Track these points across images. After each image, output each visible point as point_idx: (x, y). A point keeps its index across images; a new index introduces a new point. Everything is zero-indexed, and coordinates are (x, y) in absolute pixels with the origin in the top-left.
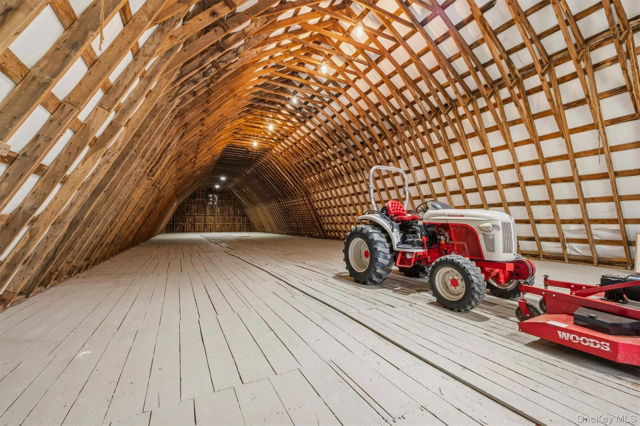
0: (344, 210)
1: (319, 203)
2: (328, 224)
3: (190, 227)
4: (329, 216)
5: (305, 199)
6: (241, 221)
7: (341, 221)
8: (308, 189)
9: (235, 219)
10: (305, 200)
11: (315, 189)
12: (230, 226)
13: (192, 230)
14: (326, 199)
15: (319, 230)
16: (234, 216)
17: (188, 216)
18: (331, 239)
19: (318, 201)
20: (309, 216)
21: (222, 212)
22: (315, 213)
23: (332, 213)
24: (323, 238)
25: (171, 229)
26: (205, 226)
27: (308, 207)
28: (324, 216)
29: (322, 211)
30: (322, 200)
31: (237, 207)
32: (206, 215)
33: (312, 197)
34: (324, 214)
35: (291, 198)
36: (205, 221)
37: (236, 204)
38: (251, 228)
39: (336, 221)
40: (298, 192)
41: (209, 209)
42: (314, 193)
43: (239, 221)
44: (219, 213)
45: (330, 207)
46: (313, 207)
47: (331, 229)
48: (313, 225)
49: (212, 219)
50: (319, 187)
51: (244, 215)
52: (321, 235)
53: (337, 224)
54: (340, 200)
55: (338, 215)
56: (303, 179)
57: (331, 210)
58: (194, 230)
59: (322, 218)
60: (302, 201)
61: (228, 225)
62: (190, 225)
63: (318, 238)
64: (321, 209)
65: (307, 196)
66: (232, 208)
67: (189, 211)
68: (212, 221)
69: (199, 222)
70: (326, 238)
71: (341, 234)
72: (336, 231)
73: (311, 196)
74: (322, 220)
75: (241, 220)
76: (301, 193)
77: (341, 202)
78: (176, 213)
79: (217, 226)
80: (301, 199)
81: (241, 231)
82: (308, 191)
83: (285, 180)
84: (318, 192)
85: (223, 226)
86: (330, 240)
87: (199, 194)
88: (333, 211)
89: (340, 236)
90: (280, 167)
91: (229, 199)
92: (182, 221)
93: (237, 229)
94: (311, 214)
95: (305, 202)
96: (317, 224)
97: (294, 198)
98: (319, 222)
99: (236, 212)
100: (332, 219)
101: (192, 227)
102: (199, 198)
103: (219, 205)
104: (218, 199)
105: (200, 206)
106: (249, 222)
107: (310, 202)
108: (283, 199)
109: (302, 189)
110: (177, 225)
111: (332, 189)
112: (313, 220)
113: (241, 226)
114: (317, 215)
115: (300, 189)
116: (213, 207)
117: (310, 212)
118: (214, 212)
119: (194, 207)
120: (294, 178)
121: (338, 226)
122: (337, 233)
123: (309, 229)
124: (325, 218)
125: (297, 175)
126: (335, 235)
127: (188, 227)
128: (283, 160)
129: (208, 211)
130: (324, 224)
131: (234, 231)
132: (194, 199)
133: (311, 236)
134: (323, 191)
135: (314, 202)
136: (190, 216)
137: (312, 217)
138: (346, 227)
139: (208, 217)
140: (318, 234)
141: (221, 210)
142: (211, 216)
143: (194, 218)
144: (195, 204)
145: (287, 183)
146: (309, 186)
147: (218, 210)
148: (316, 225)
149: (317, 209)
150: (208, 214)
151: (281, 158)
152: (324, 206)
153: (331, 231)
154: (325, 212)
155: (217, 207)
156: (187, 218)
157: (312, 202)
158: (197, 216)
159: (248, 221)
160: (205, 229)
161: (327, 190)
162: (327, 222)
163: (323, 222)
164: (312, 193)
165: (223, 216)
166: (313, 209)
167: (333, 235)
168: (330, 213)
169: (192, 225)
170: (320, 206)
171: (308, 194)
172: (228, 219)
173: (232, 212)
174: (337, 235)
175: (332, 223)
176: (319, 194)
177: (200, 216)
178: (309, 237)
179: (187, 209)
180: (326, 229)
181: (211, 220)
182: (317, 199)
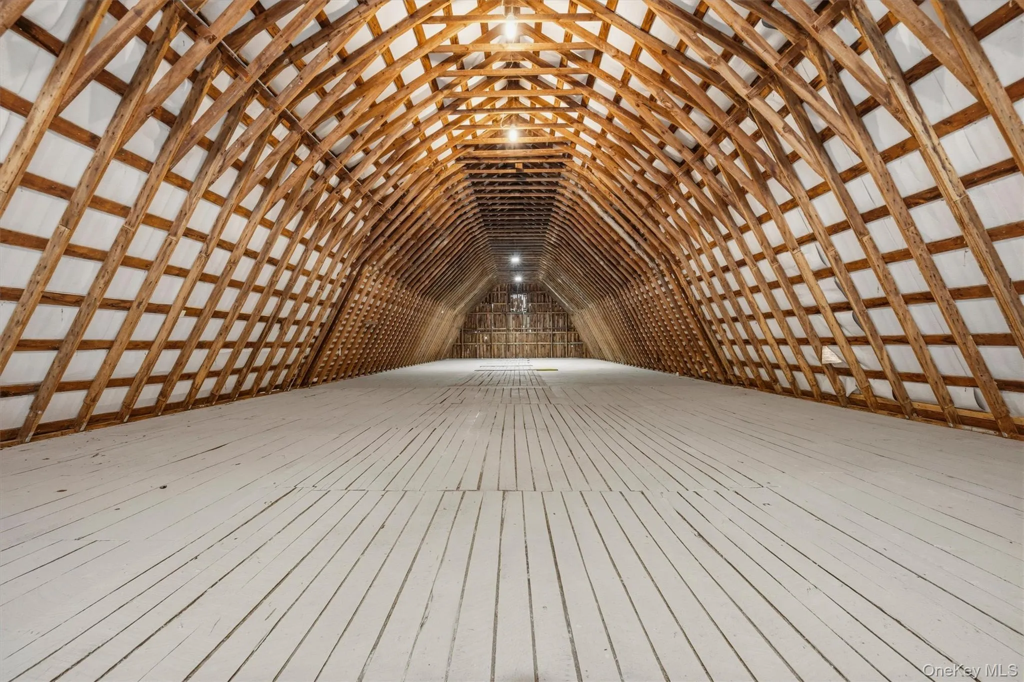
0: (794, 297)
1: (703, 284)
2: (733, 343)
3: (485, 350)
4: (735, 320)
5: (666, 279)
6: (566, 340)
7: (778, 333)
8: (674, 250)
9: (554, 335)
10: (667, 283)
11: (691, 245)
12: (548, 347)
13: (489, 353)
14: (726, 269)
15: (707, 359)
16: (554, 330)
17: (482, 331)
18: (743, 385)
19: (700, 279)
20: (680, 324)
21: (534, 323)
22: (695, 315)
23: (747, 311)
24: (719, 381)
25: (458, 351)
26: (508, 347)
27: (675, 301)
28: (721, 321)
29: (714, 306)
30: (712, 275)
31: (558, 315)
32: (509, 330)
33: (685, 272)
34: (719, 315)
35: (638, 284)
36: (507, 340)
37: (556, 309)
38: (582, 352)
39: (760, 335)
40: (651, 264)
41: (513, 319)
42: (688, 257)
43: (562, 338)
44: (528, 325)
45: (738, 294)
46: (687, 298)
47: (742, 358)
48: (692, 347)
49: (517, 335)
50: (701, 234)
51: (570, 328)
52: (715, 373)
53: (765, 342)
54: (774, 261)
55: (768, 316)
56: (657, 223)
57: (742, 301)
58: (491, 354)
59: (714, 328)
60: (661, 286)
61: (544, 346)
62: (485, 346)
63: (708, 379)
64: (710, 300)
65: (672, 271)
66: (550, 316)
67: (483, 323)
68: (517, 340)
69: (498, 341)
70: (728, 382)
71: (779, 373)
72: (759, 365)
73: (681, 269)
74: (715, 332)
75: (566, 337)
76: (658, 265)
77: (780, 270)
78: (465, 327)
79: (526, 348)
80: (660, 282)
81: (565, 357)
82: (673, 256)
83: (616, 238)
84: (700, 252)
85: (536, 347)
86: (741, 388)
87: (497, 294)
88: (749, 303)
89: (776, 381)
90: (600, 205)
91: (544, 302)
92: (474, 340)
93: (559, 353)
94: (686, 318)
95: (667, 288)
96: (701, 343)
97: (642, 281)
98: (706, 338)
99: (556, 322)
100: (747, 328)
101: (487, 349)
102: (498, 302)
103: (528, 311)
104: (527, 302)
105: (499, 315)
106: (579, 341)
107: (679, 285)
108: (621, 286)
109: (659, 254)
110: (466, 347)
111: (745, 229)
112: (691, 333)
113: (565, 348)
114: (699, 319)
115: (652, 254)
116: (518, 317)
117: (681, 312)
118: (521, 324)
119: (490, 317)
120: (634, 227)
121: (767, 349)
122: (762, 371)
123: (683, 357)
124: (725, 326)
125: (639, 213)
126: (759, 376)
127: (482, 349)
128: (601, 181)
129: (512, 323)
130: (721, 343)
131: (553, 357)
132: (490, 304)
133: (687, 372)
134: (714, 245)
135: (689, 283)
136: (485, 331)
137: (687, 324)
138: (798, 353)
139: (512, 332)
140: (705, 370)
141: (531, 320)
142: (516, 331)
143: (491, 335)
144: (491, 311)
145: (622, 244)
146: (673, 238)
147: (527, 320)
148: (701, 347)
149: (700, 303)
150: (511, 329)
151: (597, 177)
152: (720, 290)
153: (743, 364)
154: (723, 309)
155: (525, 316)
156: (481, 335)
157: (684, 283)
158: (495, 331)
159: (578, 339)
160: (508, 352)
161: (728, 237)
162: (731, 337)
163: (719, 337)
164: (683, 260)
165: (535, 330)
166: (688, 304)
167: (751, 376)
168: (739, 310)
169: (487, 346)
170: (708, 294)
171: (673, 263)
172: (543, 336)
173: (549, 324)
174: (765, 377)
175: (747, 342)
176: (704, 258)
177: (499, 331)
178: (685, 374)
179: (480, 320)
180: (729, 357)
181: (516, 338)
182: (698, 274)
